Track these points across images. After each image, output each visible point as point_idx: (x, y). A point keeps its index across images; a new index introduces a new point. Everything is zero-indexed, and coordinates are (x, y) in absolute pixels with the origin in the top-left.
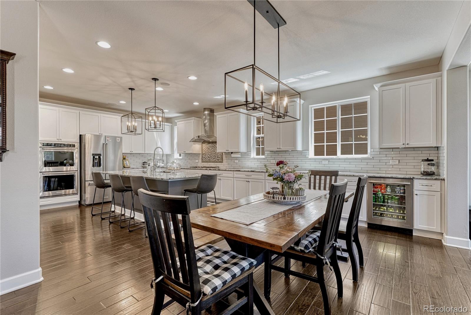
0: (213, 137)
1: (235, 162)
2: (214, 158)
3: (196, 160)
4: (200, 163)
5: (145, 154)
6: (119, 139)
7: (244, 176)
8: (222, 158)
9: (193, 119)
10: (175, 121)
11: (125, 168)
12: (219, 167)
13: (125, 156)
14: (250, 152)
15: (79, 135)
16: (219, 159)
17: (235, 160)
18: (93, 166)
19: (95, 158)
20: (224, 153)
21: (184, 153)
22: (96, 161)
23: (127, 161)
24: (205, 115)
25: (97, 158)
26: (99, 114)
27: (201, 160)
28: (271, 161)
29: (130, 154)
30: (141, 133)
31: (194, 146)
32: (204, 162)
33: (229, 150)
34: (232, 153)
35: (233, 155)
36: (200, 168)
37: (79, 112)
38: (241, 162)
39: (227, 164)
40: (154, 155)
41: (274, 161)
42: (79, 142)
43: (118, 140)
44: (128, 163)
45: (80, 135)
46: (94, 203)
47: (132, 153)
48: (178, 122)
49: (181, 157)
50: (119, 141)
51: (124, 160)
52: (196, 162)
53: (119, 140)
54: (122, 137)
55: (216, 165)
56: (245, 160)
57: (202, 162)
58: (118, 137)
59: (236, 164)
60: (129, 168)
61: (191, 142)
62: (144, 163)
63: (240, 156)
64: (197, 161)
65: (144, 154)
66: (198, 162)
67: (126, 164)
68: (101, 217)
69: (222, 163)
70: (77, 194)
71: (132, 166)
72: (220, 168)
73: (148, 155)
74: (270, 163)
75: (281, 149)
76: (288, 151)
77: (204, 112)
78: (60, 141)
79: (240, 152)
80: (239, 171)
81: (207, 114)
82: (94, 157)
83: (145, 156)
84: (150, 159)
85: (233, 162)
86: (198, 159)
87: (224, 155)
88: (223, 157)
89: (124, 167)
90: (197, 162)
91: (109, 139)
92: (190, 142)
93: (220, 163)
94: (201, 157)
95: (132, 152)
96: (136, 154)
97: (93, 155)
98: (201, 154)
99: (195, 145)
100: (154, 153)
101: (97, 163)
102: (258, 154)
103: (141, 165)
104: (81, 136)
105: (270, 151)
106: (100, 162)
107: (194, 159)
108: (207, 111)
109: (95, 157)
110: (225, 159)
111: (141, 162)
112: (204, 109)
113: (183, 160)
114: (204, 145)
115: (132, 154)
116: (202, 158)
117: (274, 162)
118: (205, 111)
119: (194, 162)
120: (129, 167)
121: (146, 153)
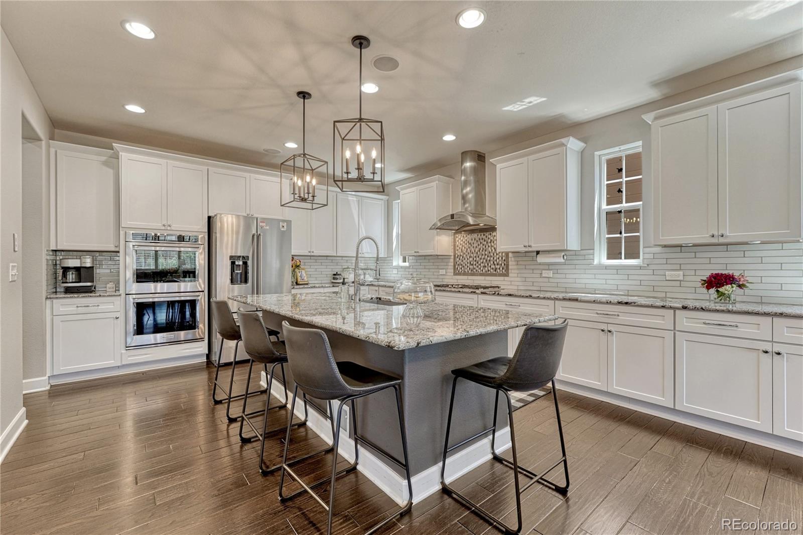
0: (484, 217)
1: (543, 275)
2: (485, 267)
3: (440, 271)
4: (451, 277)
5: (338, 258)
6: (285, 224)
7: (592, 316)
8: (507, 266)
9: (435, 181)
10: (396, 188)
11: (299, 284)
12: (499, 287)
13: (298, 261)
14: (592, 251)
15: (207, 217)
16: (498, 267)
17: (543, 271)
18: (232, 281)
19: (237, 265)
20: (513, 252)
21: (416, 254)
22: (239, 272)
23: (303, 271)
24: (463, 172)
25: (240, 265)
26: (247, 175)
27: (452, 271)
28: (667, 273)
29: (309, 257)
30: (326, 204)
31: (437, 238)
32: (459, 274)
33: (533, 245)
34: (538, 253)
35: (541, 259)
36: (456, 290)
37: (208, 169)
38: (563, 276)
39: (518, 279)
40: (357, 259)
41: (681, 273)
42: (207, 231)
43: (283, 227)
44: (305, 275)
45: (209, 218)
46: (236, 360)
47: (312, 254)
48: (402, 189)
49: (407, 264)
50: (285, 229)
51: (297, 270)
52: (440, 273)
53: (285, 227)
54: (291, 221)
55: (489, 282)
56: (575, 271)
57: (455, 274)
58: (284, 221)
59: (546, 280)
60: (306, 286)
61: (433, 229)
62: (334, 275)
63: (562, 260)
64: (442, 272)
65: (335, 256)
66: (445, 273)
67: (301, 276)
68: (228, 416)
69: (506, 278)
70: (202, 339)
71: (312, 281)
72: (503, 289)
73: (344, 258)
74: (663, 278)
75: (727, 236)
76: (747, 244)
77: (462, 164)
78: (169, 228)
79: (566, 250)
80: (576, 300)
81: (471, 167)
82: (233, 263)
83: (337, 261)
84: (346, 267)
85: (538, 276)
86: (446, 267)
87: (513, 259)
88: (510, 263)
89: (297, 284)
90: (444, 275)
91: (263, 224)
92: (431, 229)
93: (502, 278)
94: (452, 264)
95: (313, 252)
96: (320, 258)
97: (230, 259)
98: (453, 257)
99: (439, 238)
100: (355, 255)
101: (239, 275)
102: (614, 253)
103: (329, 279)
104: (211, 219)
105: (665, 246)
106: (246, 273)
107: (436, 267)
108: (471, 161)
109: (237, 263)
110: (515, 267)
111: (330, 273)
112: (463, 153)
113: (411, 270)
114: (459, 236)
115: (312, 258)
116: (454, 266)
117: (679, 275)
118: (466, 162)
119: (435, 273)
120: (307, 284)
121: (338, 255)
